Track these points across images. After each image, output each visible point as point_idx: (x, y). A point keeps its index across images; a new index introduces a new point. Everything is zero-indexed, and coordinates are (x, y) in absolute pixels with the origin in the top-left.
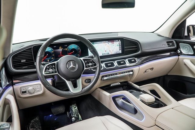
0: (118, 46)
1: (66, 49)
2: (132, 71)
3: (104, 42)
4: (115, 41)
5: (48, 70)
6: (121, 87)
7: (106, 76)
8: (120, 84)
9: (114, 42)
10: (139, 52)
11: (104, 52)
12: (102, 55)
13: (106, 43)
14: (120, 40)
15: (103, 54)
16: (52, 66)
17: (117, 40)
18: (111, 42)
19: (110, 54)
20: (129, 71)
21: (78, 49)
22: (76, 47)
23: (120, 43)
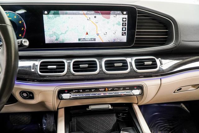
0: (118, 24)
2: (140, 87)
3: (85, 12)
4: (112, 12)
6: (115, 115)
7: (69, 91)
8: (110, 107)
9: (109, 14)
10: (171, 45)
11: (83, 36)
12: (78, 42)
13: (89, 16)
14: (125, 13)
15: (79, 40)
17: (119, 12)
18: (102, 14)
19: (98, 40)
20: (132, 88)
21: (20, 22)
22: (15, 17)
23: (124, 20)
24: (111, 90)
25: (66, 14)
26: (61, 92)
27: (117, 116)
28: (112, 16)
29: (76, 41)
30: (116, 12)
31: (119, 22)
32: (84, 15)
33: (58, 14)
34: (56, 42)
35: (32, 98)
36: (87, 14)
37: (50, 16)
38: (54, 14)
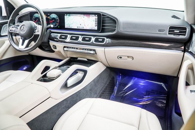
0: (94, 21)
1: (49, 17)
2: (94, 50)
4: (91, 15)
7: (68, 47)
8: (86, 60)
10: (114, 33)
11: (79, 26)
13: (82, 17)
17: (94, 15)
18: (87, 16)
19: (85, 28)
20: (91, 50)
21: (57, 18)
22: (56, 16)
23: (96, 19)
25: (73, 16)
26: (64, 47)
28: (90, 17)
29: (76, 28)
30: (92, 15)
31: (94, 20)
32: (79, 16)
33: (70, 16)
34: (69, 27)
35: (56, 48)
36: (81, 16)
37: (67, 16)
38: (69, 16)
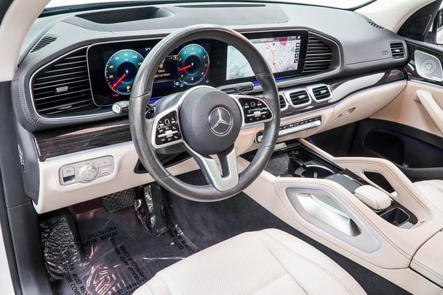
0: (292, 50)
1: (175, 57)
3: (266, 40)
4: (288, 37)
5: (162, 133)
6: (286, 154)
9: (286, 40)
10: (337, 70)
13: (269, 44)
14: (299, 37)
16: (171, 121)
17: (294, 37)
18: (280, 40)
20: (313, 120)
21: (204, 57)
22: (200, 51)
23: (298, 45)
24: (299, 125)
27: (289, 155)
28: (288, 42)
30: (292, 37)
31: (293, 48)
32: (264, 44)
34: (236, 77)
